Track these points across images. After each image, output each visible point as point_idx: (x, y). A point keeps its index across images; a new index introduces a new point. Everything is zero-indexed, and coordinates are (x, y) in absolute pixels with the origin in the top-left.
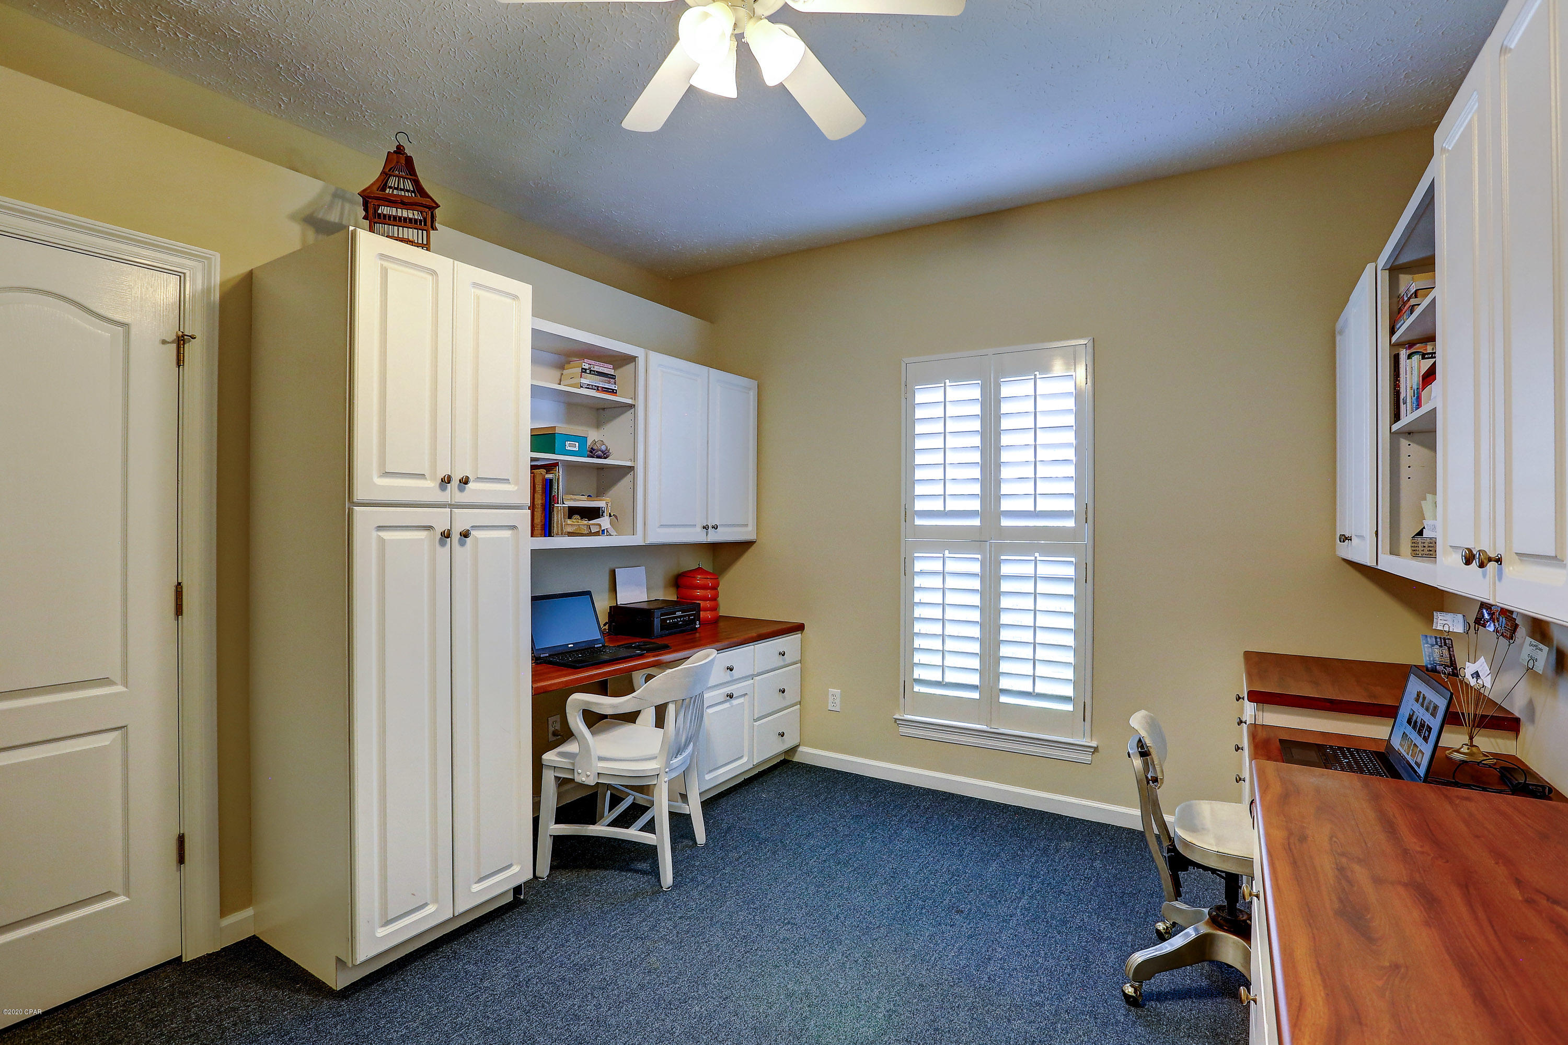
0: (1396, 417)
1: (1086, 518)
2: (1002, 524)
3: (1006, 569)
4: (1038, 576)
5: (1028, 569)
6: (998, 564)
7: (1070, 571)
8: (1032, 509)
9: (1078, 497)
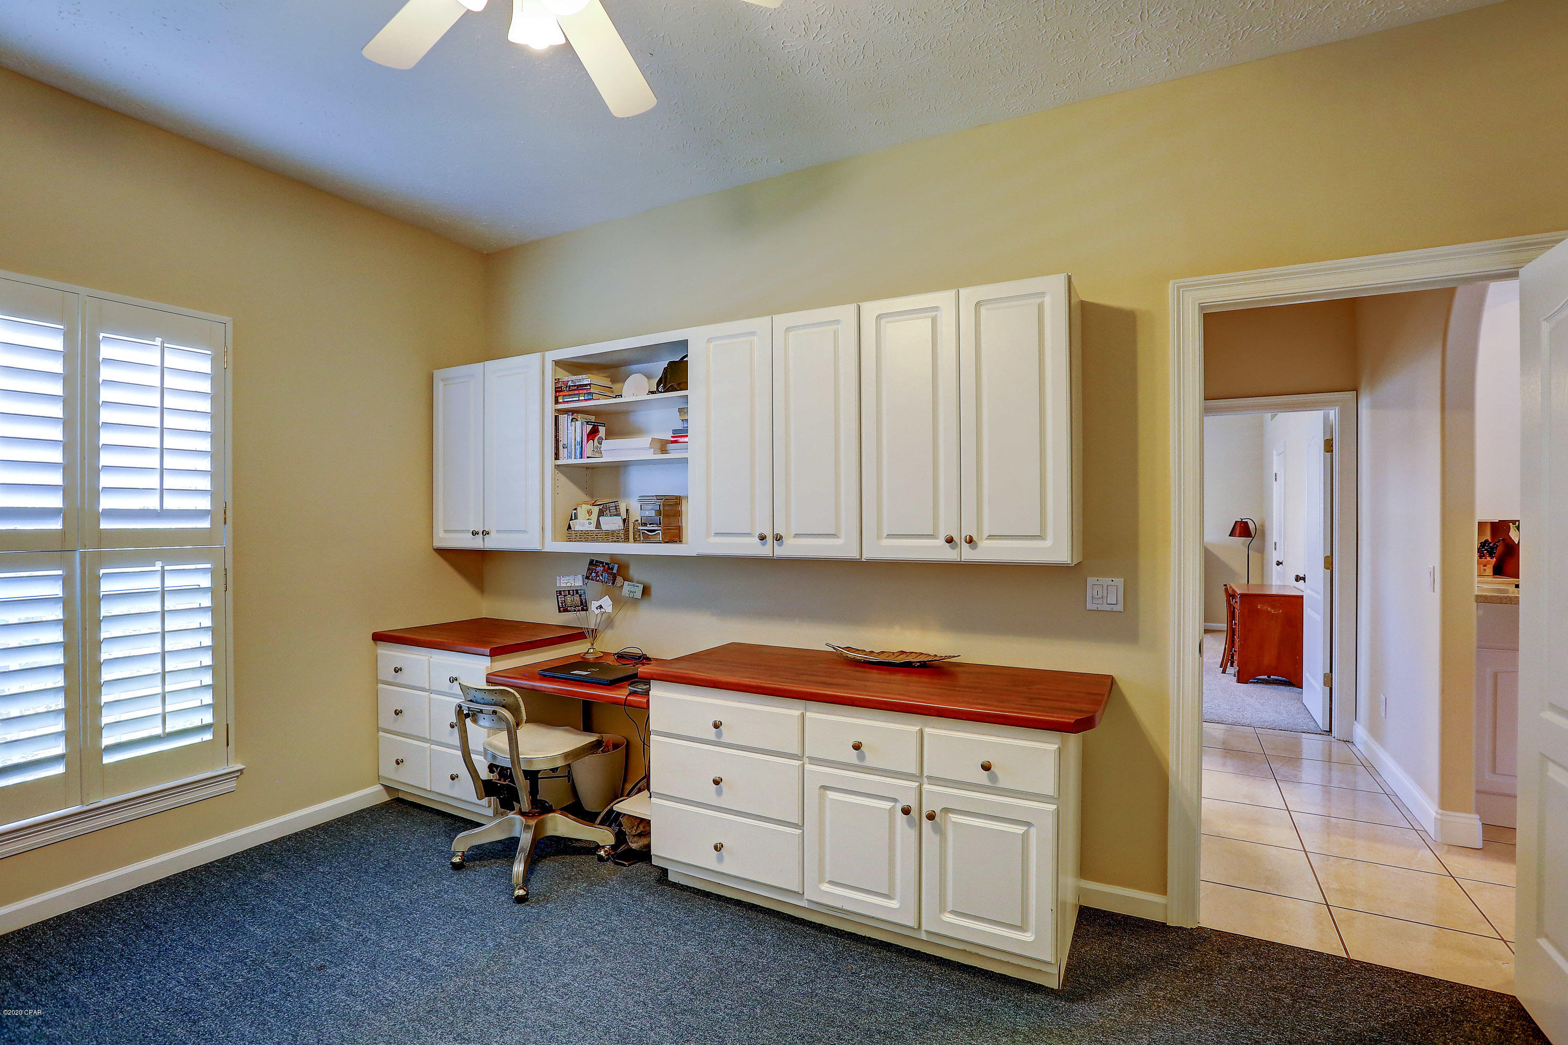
0: (557, 458)
1: (225, 519)
2: (101, 527)
3: (106, 587)
4: (166, 589)
5: (154, 583)
6: (98, 579)
7: (205, 581)
8: (158, 507)
9: (213, 494)
